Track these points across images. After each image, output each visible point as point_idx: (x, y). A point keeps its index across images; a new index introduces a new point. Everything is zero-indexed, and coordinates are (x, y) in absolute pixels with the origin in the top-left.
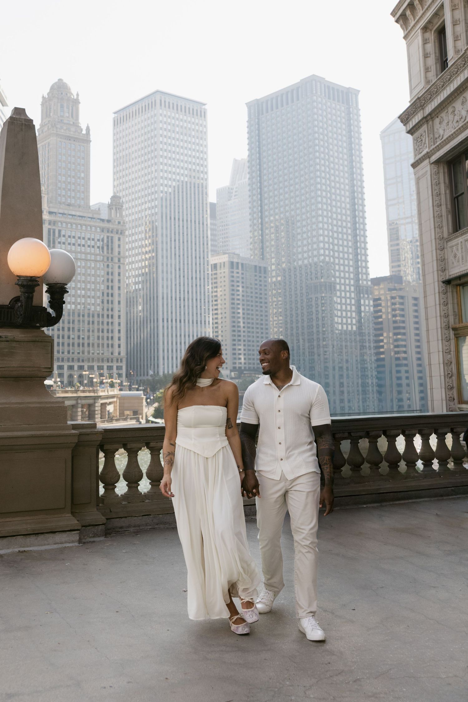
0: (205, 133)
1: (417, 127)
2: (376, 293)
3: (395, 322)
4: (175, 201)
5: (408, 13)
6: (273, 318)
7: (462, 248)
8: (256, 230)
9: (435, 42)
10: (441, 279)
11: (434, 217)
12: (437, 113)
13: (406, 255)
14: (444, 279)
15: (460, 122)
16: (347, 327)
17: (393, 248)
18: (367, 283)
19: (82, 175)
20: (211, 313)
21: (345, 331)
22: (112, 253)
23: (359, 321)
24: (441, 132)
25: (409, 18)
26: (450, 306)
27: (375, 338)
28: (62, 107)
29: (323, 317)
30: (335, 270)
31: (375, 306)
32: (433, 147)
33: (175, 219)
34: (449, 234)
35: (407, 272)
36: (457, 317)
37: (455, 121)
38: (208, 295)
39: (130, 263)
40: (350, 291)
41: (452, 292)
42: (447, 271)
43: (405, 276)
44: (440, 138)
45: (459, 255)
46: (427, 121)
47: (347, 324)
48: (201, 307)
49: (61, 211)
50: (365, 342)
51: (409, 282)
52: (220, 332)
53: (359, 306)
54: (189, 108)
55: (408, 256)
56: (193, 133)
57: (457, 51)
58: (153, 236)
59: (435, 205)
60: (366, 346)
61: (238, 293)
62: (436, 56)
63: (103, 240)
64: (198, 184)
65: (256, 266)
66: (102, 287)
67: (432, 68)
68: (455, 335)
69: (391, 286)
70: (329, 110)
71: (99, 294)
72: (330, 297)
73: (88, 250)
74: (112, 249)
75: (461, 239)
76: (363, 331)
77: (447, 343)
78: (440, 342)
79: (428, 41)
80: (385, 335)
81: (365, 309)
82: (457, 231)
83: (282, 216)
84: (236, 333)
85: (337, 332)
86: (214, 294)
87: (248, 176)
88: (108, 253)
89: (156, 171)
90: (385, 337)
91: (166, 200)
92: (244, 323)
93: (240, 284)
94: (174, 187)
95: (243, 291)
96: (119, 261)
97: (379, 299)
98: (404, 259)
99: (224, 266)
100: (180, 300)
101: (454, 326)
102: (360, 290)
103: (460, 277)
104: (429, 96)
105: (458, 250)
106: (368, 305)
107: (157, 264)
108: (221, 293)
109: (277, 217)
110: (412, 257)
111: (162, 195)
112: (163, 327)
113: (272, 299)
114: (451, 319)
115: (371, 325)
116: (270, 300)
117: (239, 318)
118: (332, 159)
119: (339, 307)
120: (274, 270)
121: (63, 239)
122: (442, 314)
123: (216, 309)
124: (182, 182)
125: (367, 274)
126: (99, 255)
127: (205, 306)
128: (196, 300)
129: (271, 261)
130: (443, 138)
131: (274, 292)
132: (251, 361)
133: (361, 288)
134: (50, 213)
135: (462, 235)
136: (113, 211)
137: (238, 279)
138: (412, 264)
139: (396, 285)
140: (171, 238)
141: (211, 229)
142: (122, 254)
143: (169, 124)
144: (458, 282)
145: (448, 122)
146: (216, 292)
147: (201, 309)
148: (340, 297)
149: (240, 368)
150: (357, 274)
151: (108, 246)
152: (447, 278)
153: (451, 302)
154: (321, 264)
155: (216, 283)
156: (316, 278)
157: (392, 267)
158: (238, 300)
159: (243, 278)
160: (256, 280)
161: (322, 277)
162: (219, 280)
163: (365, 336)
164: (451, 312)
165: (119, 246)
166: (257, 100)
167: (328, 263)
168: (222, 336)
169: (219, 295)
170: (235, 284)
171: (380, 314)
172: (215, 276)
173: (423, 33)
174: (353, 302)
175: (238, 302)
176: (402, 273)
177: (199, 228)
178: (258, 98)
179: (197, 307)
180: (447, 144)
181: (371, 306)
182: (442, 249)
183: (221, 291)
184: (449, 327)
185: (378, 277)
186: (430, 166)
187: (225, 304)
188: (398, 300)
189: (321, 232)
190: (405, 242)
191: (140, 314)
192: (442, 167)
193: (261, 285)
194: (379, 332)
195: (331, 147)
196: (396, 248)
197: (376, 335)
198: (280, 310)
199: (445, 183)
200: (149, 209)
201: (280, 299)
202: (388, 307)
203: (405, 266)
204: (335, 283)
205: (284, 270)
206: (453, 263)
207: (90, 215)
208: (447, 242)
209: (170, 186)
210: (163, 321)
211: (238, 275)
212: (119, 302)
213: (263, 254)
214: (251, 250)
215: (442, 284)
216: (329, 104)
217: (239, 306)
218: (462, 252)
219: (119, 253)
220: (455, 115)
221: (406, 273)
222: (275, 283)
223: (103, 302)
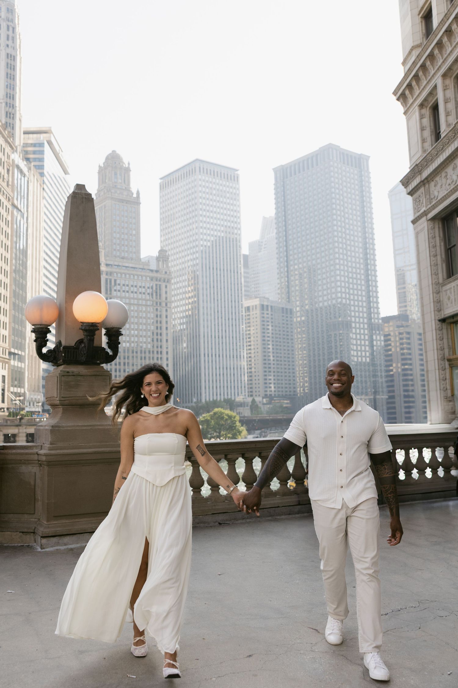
0: (238, 195)
1: (416, 189)
2: (386, 329)
3: (403, 354)
4: (213, 253)
5: (407, 92)
6: (298, 352)
7: (454, 292)
8: (282, 277)
9: (430, 117)
10: (437, 318)
11: (431, 265)
12: (433, 178)
13: (412, 296)
14: (440, 318)
15: (452, 185)
16: (362, 359)
17: (400, 291)
18: (378, 321)
19: (134, 232)
20: (245, 348)
21: (361, 363)
22: (160, 298)
23: (372, 354)
24: (436, 193)
25: (408, 97)
26: (445, 341)
27: (386, 368)
28: (116, 174)
29: (341, 351)
30: (350, 311)
31: (385, 341)
32: (429, 206)
33: (213, 268)
34: (444, 280)
35: (413, 311)
36: (451, 350)
37: (447, 184)
38: (243, 334)
39: (176, 307)
40: (364, 329)
41: (447, 329)
42: (442, 311)
43: (411, 315)
44: (435, 198)
45: (452, 297)
46: (424, 184)
47: (361, 356)
48: (236, 343)
49: (116, 263)
50: (378, 372)
51: (414, 320)
52: (253, 365)
53: (371, 341)
54: (224, 174)
55: (414, 297)
56: (228, 195)
57: (448, 125)
58: (195, 284)
59: (431, 255)
60: (378, 375)
61: (268, 331)
62: (431, 129)
63: (152, 288)
64: (233, 239)
65: (283, 308)
66: (152, 328)
67: (428, 138)
68: (450, 365)
69: (399, 323)
70: (344, 173)
71: (149, 334)
72: (347, 334)
73: (140, 296)
74: (160, 295)
75: (453, 284)
76: (376, 362)
77: (443, 372)
78: (437, 371)
79: (424, 116)
80: (394, 365)
81: (377, 343)
82: (450, 277)
83: (305, 264)
84: (267, 366)
85: (353, 363)
86: (248, 332)
87: (275, 231)
88: (157, 298)
89: (196, 228)
90: (394, 367)
91: (206, 252)
92: (273, 357)
93: (270, 323)
94: (213, 241)
95: (272, 330)
96: (166, 305)
97: (389, 335)
98: (409, 300)
99: (256, 308)
100: (219, 338)
101: (449, 358)
102: (373, 328)
103: (453, 316)
104: (426, 163)
105: (451, 293)
106: (380, 340)
107: (198, 307)
108: (254, 332)
109: (301, 266)
110: (417, 299)
111: (202, 248)
112: (205, 361)
113: (297, 336)
114: (446, 351)
115: (382, 357)
116: (296, 337)
117: (269, 352)
118: (347, 215)
119: (355, 342)
120: (298, 311)
121: (118, 287)
122: (439, 347)
123: (250, 345)
124: (219, 237)
125: (378, 313)
126: (149, 300)
127: (240, 343)
128: (233, 337)
129: (296, 304)
130: (437, 199)
131: (299, 330)
132: (280, 389)
133: (373, 326)
134: (107, 265)
135: (455, 280)
136: (160, 263)
137: (268, 320)
138: (417, 305)
139: (403, 323)
140: (210, 286)
141: (244, 277)
142: (168, 299)
143: (207, 187)
144: (452, 320)
145: (442, 185)
146: (250, 330)
147: (236, 345)
148: (356, 334)
149: (271, 395)
150: (370, 313)
151: (156, 292)
152: (443, 317)
153: (446, 337)
154: (339, 305)
155: (249, 323)
156: (335, 317)
157: (400, 307)
158: (268, 337)
159: (272, 318)
160: (283, 320)
161: (339, 317)
162: (251, 320)
163: (377, 366)
164: (446, 346)
165: (166, 293)
166: (282, 166)
167: (344, 304)
168: (255, 368)
169: (252, 333)
170: (266, 323)
171: (390, 347)
172: (248, 317)
173: (420, 110)
174: (367, 337)
175: (268, 339)
176: (408, 313)
177: (234, 276)
178: (283, 164)
179: (233, 343)
180: (441, 203)
181: (382, 341)
182: (438, 293)
183: (254, 330)
184: (444, 359)
185: (388, 316)
186: (427, 223)
187: (257, 341)
188: (405, 335)
189: (338, 278)
190: (410, 286)
191: (185, 350)
192: (437, 223)
193: (287, 324)
194: (389, 363)
195: (346, 205)
196: (403, 291)
197: (387, 366)
198: (304, 345)
199: (440, 236)
200: (191, 260)
201: (304, 336)
202: (396, 341)
203: (411, 306)
204: (351, 322)
205: (307, 311)
206: (447, 304)
207: (141, 267)
208: (442, 286)
209: (209, 241)
210: (205, 356)
211: (268, 316)
212: (167, 340)
213: (289, 298)
214: (279, 294)
215: (438, 322)
216: (344, 168)
217: (269, 343)
218: (455, 295)
219: (166, 299)
220: (447, 179)
221: (411, 312)
222: (300, 323)
223: (153, 341)
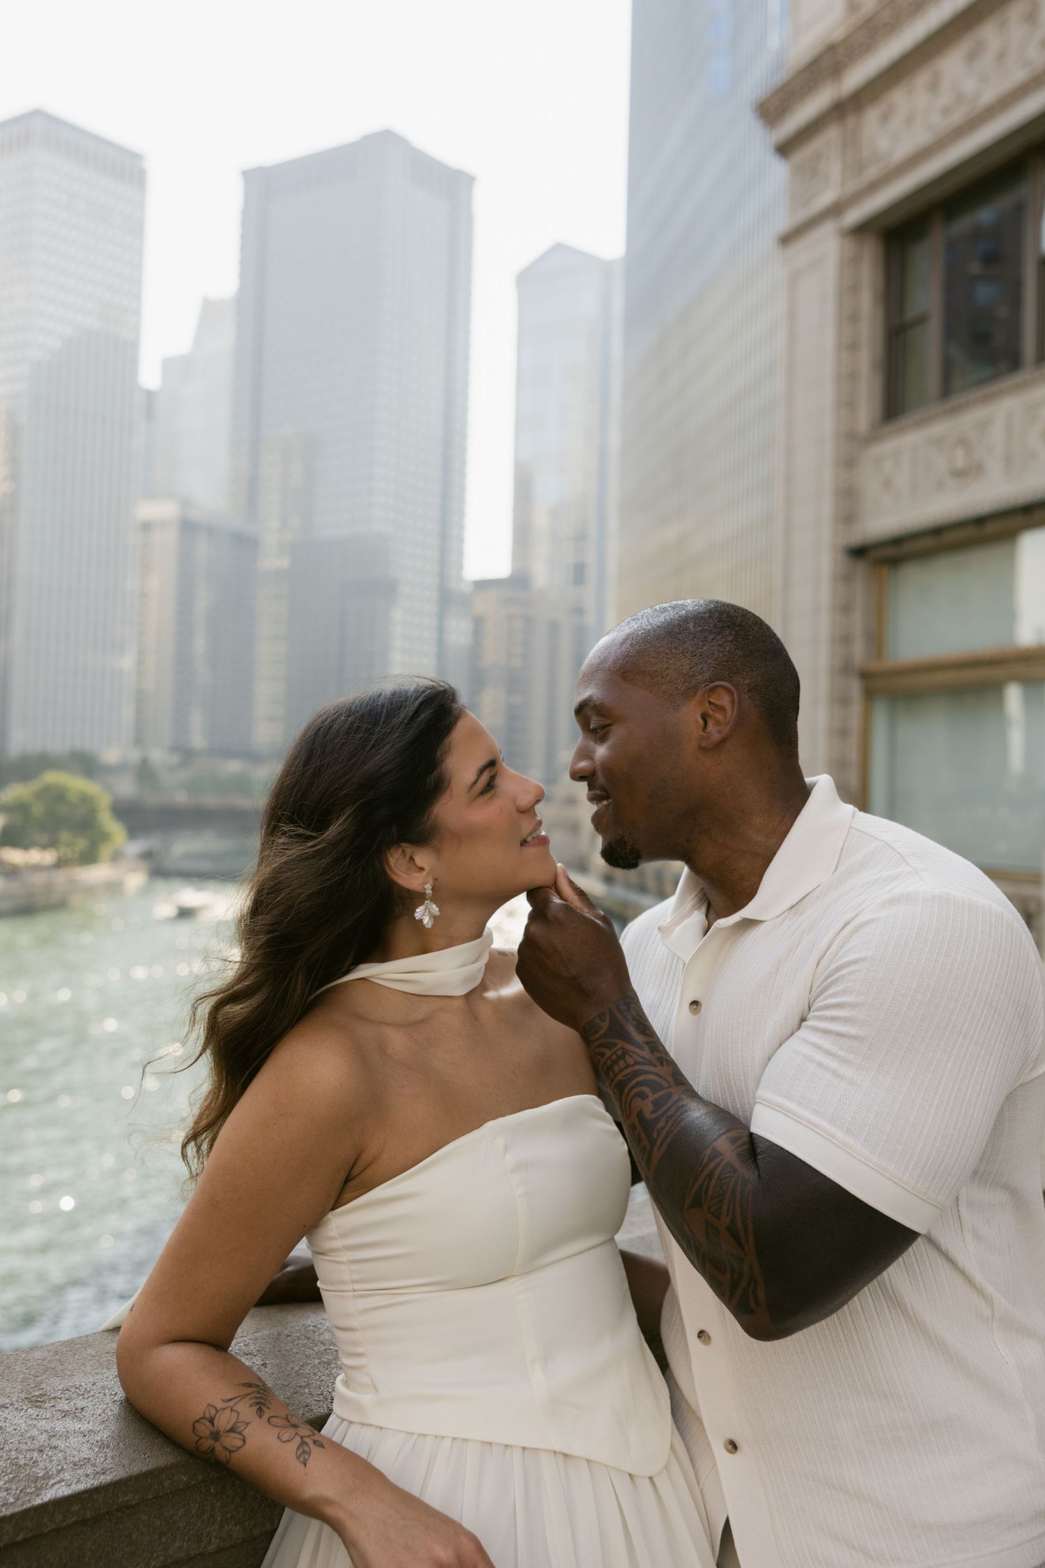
1: (808, 132)
2: (479, 608)
4: (66, 370)
6: (264, 647)
7: (913, 463)
10: (841, 542)
11: (837, 377)
14: (849, 544)
18: (463, 589)
24: (883, 143)
26: (858, 614)
31: (474, 634)
32: (855, 186)
34: (872, 425)
36: (873, 642)
37: (939, 111)
41: (866, 579)
42: (858, 522)
43: (535, 579)
44: (877, 161)
45: (902, 480)
46: (842, 115)
51: (542, 589)
52: (150, 669)
56: (116, 220)
59: (842, 345)
64: (116, 337)
65: (237, 533)
68: (864, 689)
69: (509, 596)
72: (384, 608)
75: (907, 439)
78: (823, 706)
81: (452, 638)
82: (892, 419)
83: (303, 427)
84: (184, 676)
86: (141, 586)
91: (48, 365)
93: (199, 570)
95: (205, 588)
97: (485, 620)
99: (167, 527)
101: (864, 667)
104: (868, 41)
105: (898, 466)
106: (459, 631)
107: (19, 509)
108: (157, 587)
109: (292, 429)
113: (265, 606)
114: (858, 644)
116: (262, 610)
117: (193, 643)
120: (275, 545)
122: (838, 635)
123: (145, 620)
124: (87, 328)
125: (460, 567)
127: (120, 610)
129: (270, 523)
130: (883, 162)
131: (271, 592)
132: (213, 736)
133: (449, 596)
139: (518, 594)
143: (65, 191)
144: (890, 552)
145: (913, 117)
146: (146, 582)
150: (440, 565)
152: (858, 540)
153: (862, 605)
154: (375, 539)
156: (362, 567)
159: (206, 558)
160: (234, 564)
161: (373, 567)
164: (858, 631)
166: (264, 167)
168: (155, 678)
170: (189, 569)
172: (144, 550)
176: (530, 572)
177: (115, 437)
178: (266, 163)
180: (901, 175)
182: (852, 463)
183: (157, 582)
184: (850, 669)
185: (485, 577)
186: (840, 239)
187: (165, 611)
188: (522, 624)
192: (870, 246)
193: (244, 576)
198: (280, 632)
199: (873, 289)
201: (282, 609)
206: (878, 502)
208: (866, 446)
209: (60, 336)
211: (196, 550)
213: (251, 504)
214: (229, 496)
215: (843, 556)
216: (416, 197)
218: (912, 474)
222: (274, 574)
